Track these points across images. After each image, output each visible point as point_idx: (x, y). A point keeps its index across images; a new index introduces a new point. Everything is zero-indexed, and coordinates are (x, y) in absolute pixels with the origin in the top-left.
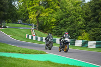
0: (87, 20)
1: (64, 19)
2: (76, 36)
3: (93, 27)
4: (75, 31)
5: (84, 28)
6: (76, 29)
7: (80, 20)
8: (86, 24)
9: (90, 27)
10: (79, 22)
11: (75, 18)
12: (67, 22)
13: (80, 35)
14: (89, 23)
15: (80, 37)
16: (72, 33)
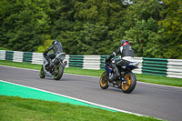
0: (54, 17)
1: (12, 15)
2: (34, 45)
3: (64, 30)
4: (32, 37)
5: (49, 32)
6: (34, 32)
7: (40, 18)
8: (53, 23)
9: (59, 29)
10: (40, 21)
11: (31, 14)
12: (18, 20)
13: (41, 43)
14: (57, 22)
15: (40, 48)
16: (27, 41)
